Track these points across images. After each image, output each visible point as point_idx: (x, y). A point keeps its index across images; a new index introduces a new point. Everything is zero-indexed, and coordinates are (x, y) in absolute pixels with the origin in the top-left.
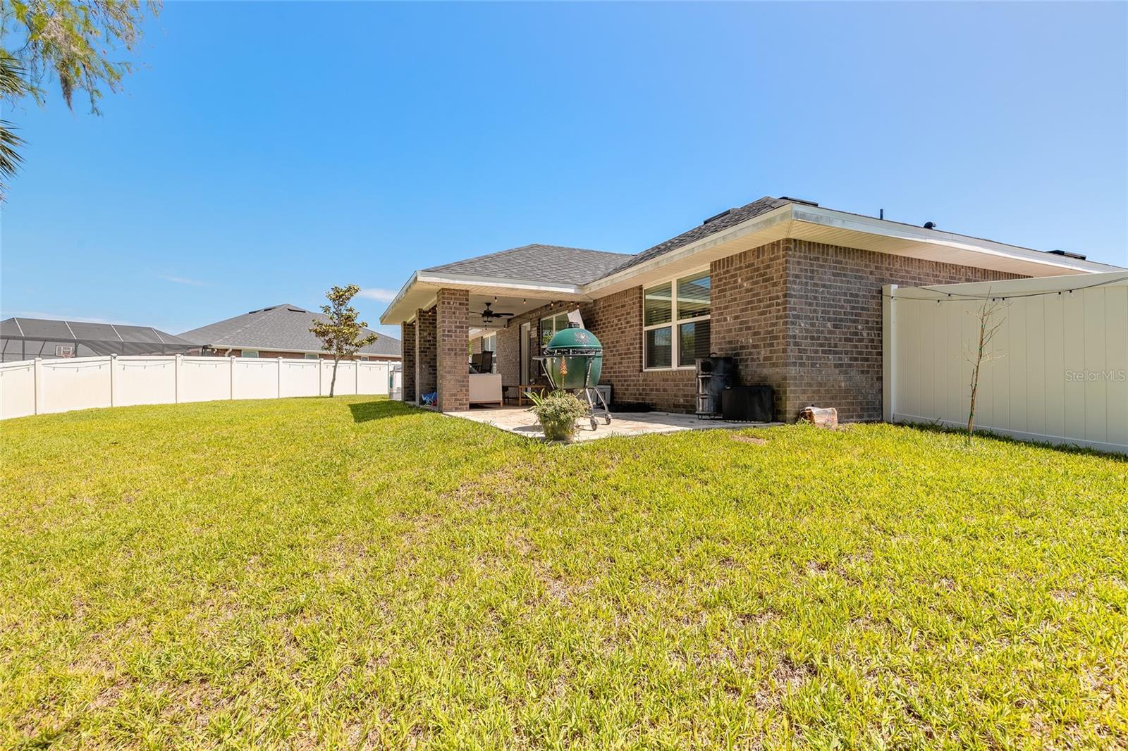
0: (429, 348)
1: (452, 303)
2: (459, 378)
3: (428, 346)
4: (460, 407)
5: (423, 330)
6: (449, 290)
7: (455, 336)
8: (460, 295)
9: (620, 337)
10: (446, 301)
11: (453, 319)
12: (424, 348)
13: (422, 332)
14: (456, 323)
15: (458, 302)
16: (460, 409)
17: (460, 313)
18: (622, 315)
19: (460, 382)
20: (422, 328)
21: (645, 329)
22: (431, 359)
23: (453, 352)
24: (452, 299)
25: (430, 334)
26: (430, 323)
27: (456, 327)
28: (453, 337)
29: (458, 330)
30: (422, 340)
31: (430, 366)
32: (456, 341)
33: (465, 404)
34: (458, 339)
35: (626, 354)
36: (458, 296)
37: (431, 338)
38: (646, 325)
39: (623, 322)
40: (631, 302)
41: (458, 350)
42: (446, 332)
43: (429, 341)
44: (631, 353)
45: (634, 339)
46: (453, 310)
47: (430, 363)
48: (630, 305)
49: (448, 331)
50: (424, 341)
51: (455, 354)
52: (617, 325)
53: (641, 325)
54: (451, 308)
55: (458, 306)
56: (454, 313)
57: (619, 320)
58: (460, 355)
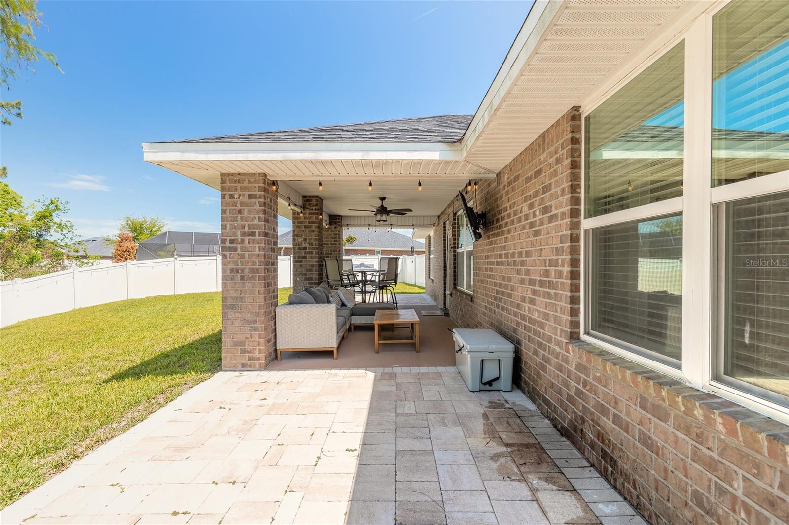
0: (305, 257)
1: (236, 196)
2: (248, 316)
3: (303, 255)
4: (249, 363)
5: (297, 236)
6: (233, 174)
7: (242, 249)
8: (249, 182)
9: (532, 245)
10: (228, 193)
11: (239, 222)
12: (299, 257)
13: (296, 238)
14: (244, 227)
15: (247, 193)
16: (250, 366)
17: (250, 212)
18: (536, 194)
19: (249, 322)
20: (296, 233)
21: (588, 224)
22: (307, 270)
23: (239, 275)
24: (236, 189)
25: (305, 240)
26: (305, 227)
27: (244, 234)
28: (239, 251)
29: (247, 239)
30: (297, 247)
31: (306, 279)
32: (243, 256)
33: (259, 359)
34: (247, 254)
35: (542, 283)
36: (246, 184)
37: (307, 245)
38: (589, 215)
39: (537, 209)
40: (552, 160)
41: (246, 271)
42: (228, 244)
43: (305, 248)
44: (551, 285)
45: (558, 251)
46: (239, 207)
47: (305, 275)
48: (550, 166)
49: (232, 242)
50: (299, 249)
51: (242, 278)
52: (527, 217)
53: (574, 213)
54: (235, 204)
55: (246, 200)
56: (240, 212)
57: (531, 206)
58: (250, 278)
